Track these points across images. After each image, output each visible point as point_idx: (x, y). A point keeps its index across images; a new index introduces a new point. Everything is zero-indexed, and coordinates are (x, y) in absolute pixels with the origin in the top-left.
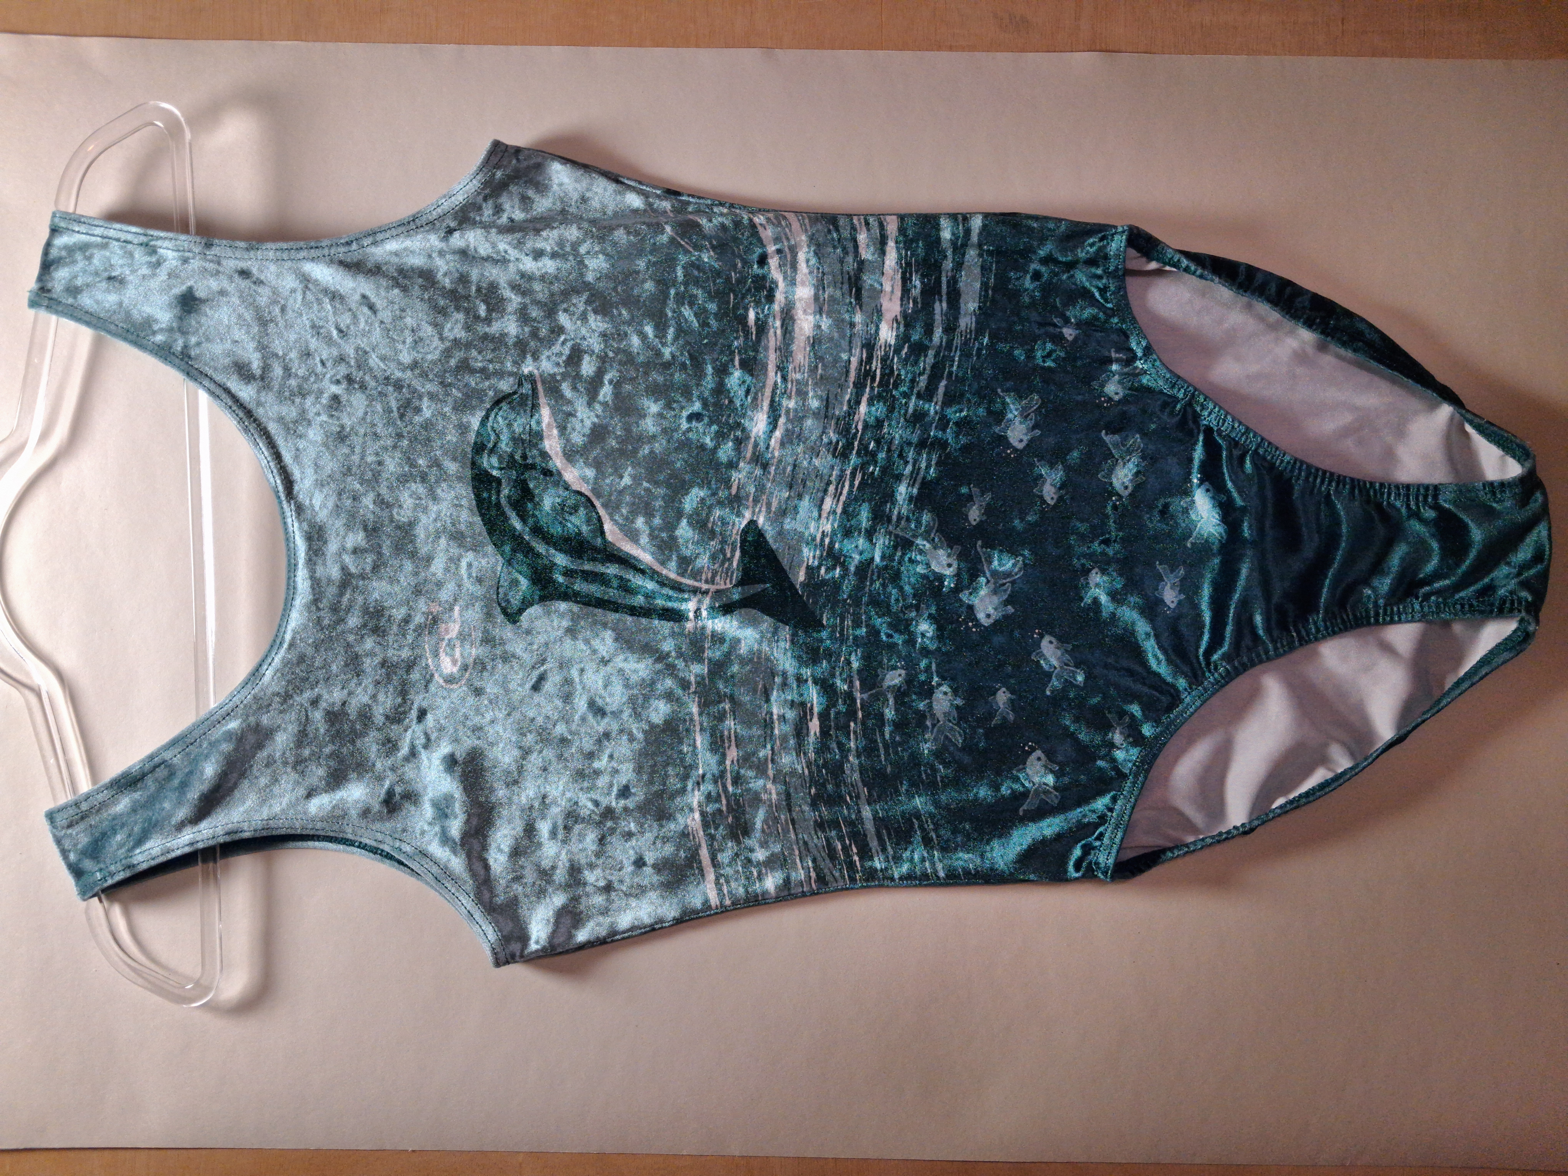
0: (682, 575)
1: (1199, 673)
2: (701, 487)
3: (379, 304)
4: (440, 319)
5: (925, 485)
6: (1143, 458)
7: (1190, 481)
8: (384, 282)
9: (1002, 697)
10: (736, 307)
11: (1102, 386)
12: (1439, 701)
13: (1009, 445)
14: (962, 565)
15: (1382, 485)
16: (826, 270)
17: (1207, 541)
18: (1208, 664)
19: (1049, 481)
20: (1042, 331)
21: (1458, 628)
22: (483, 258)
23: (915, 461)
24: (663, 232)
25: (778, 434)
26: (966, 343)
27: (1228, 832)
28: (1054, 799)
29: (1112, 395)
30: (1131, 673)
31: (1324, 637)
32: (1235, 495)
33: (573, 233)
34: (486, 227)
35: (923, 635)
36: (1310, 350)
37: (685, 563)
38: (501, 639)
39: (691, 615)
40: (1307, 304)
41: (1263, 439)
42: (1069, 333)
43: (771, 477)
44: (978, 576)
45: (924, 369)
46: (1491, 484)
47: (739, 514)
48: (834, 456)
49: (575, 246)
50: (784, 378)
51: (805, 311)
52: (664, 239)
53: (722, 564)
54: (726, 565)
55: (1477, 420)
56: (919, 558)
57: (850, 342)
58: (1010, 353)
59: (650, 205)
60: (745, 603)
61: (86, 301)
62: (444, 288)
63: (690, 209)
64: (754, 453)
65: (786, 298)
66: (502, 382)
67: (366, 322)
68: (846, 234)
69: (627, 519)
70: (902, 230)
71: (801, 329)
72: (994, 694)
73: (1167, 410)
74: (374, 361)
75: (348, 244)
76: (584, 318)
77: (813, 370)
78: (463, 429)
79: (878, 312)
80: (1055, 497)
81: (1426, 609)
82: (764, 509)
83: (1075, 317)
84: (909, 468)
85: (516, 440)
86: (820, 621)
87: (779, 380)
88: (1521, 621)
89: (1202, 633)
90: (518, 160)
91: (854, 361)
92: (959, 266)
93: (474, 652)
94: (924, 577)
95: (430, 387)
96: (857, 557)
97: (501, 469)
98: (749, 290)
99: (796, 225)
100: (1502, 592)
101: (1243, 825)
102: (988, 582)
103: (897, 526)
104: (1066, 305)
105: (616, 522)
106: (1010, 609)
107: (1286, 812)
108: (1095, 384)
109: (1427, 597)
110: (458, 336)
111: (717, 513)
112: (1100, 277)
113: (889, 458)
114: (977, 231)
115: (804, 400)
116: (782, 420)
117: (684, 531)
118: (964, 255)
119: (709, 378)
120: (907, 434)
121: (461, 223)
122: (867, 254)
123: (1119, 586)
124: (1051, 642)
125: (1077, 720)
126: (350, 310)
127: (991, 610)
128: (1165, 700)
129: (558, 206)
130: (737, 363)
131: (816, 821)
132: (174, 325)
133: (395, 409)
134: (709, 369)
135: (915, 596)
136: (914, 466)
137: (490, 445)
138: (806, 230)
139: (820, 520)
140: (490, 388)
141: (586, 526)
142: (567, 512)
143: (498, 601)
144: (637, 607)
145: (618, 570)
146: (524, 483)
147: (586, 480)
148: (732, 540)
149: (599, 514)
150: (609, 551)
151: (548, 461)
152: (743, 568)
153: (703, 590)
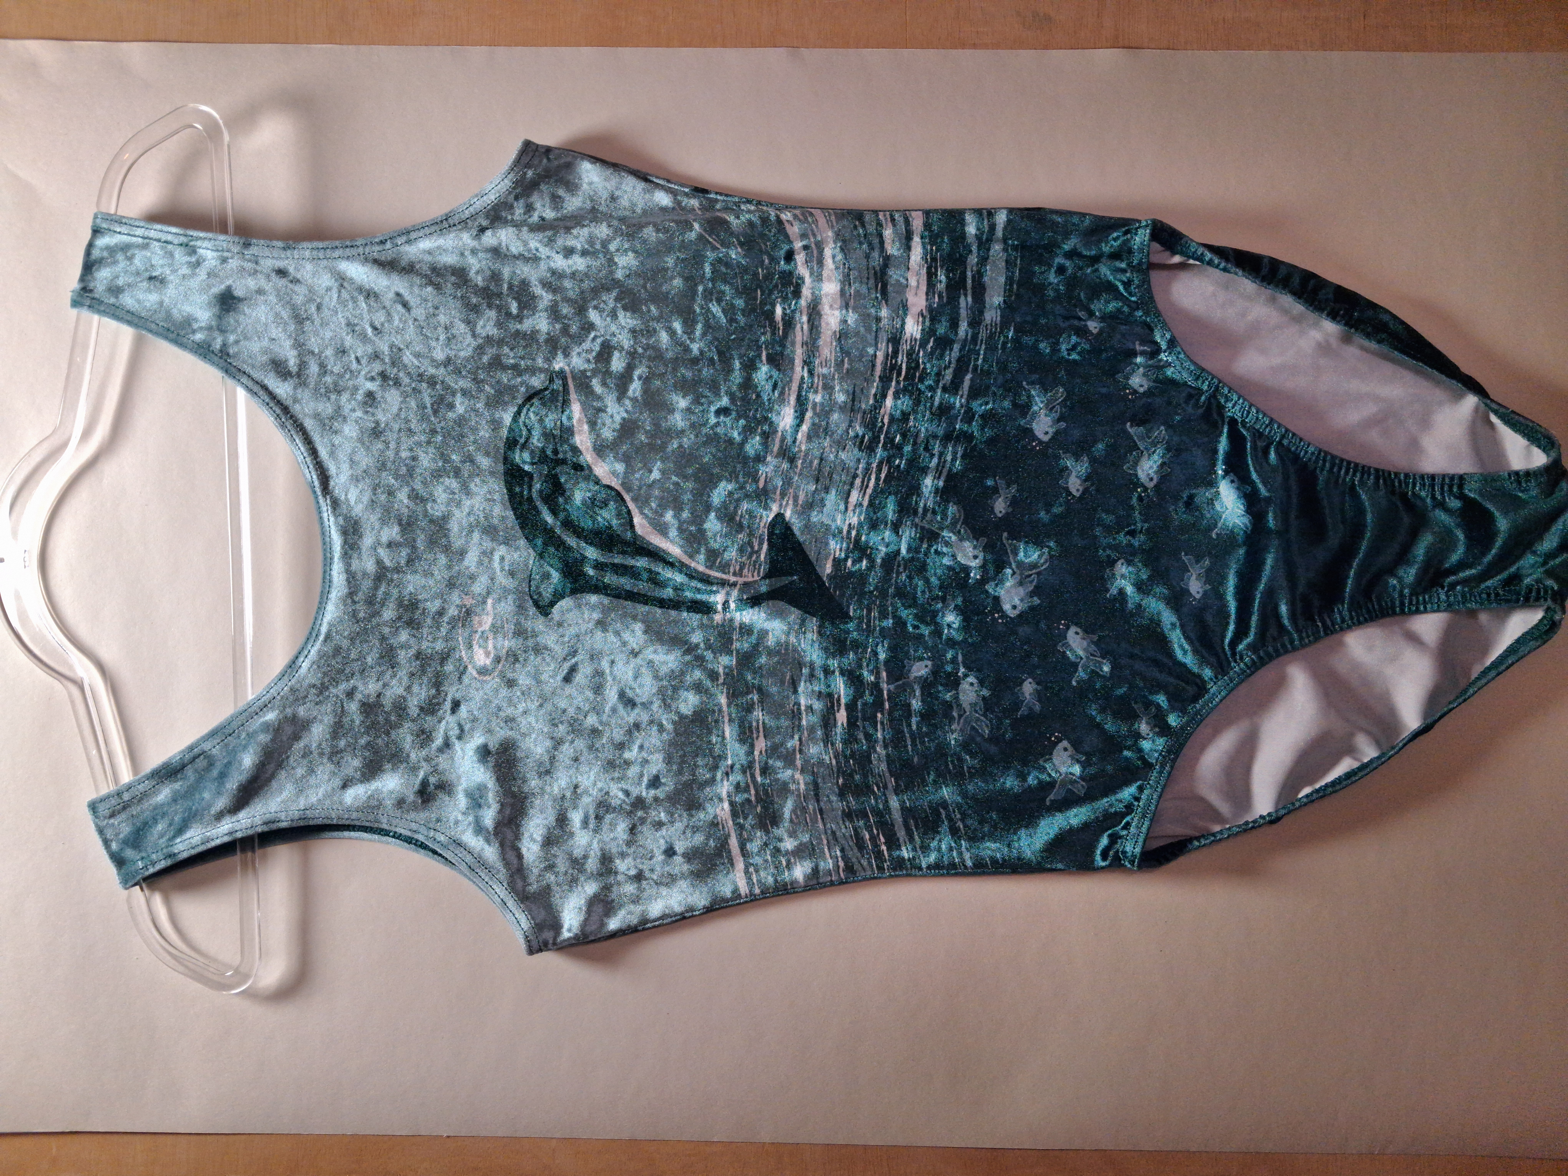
0: (710, 567)
1: (1225, 663)
2: (729, 481)
3: (413, 301)
4: (472, 316)
5: (951, 477)
6: (1168, 449)
7: (1215, 473)
8: (417, 280)
9: (1028, 688)
10: (763, 303)
11: (1127, 378)
12: (1465, 691)
13: (1034, 438)
14: (989, 557)
15: (1407, 475)
16: (852, 266)
17: (1232, 532)
18: (1234, 654)
19: (1074, 474)
20: (1067, 324)
21: (1484, 617)
22: (514, 256)
23: (941, 454)
24: (691, 229)
25: (805, 428)
26: (991, 336)
27: (1254, 822)
28: (1080, 789)
29: (1136, 387)
30: (1156, 663)
31: (1349, 627)
32: (1260, 486)
33: (603, 231)
34: (517, 225)
35: (949, 626)
36: (1334, 342)
37: (713, 556)
38: (533, 631)
39: (719, 607)
40: (1331, 296)
41: (1287, 430)
42: (1093, 326)
43: (798, 471)
44: (1003, 568)
45: (950, 363)
46: (1517, 473)
47: (767, 508)
48: (860, 449)
49: (605, 244)
50: (811, 373)
51: (831, 306)
52: (693, 236)
53: (750, 557)
54: (754, 558)
55: (1502, 410)
56: (945, 550)
57: (876, 337)
58: (1035, 347)
59: (679, 203)
60: (773, 595)
61: (128, 300)
62: (477, 285)
63: (718, 206)
64: (781, 447)
65: (813, 293)
66: (534, 378)
67: (400, 319)
68: (871, 229)
69: (656, 512)
70: (927, 226)
71: (828, 324)
72: (1021, 684)
73: (1192, 402)
74: (408, 358)
75: (382, 242)
76: (614, 315)
77: (839, 364)
78: (496, 424)
79: (905, 307)
80: (1081, 489)
81: (1452, 599)
82: (791, 502)
83: (1100, 310)
84: (935, 461)
85: (547, 435)
86: (847, 613)
87: (806, 375)
88: (1548, 610)
89: (1228, 624)
90: (549, 159)
91: (880, 355)
92: (983, 260)
93: (506, 643)
94: (950, 568)
95: (463, 383)
96: (883, 549)
97: (533, 464)
98: (776, 286)
99: (822, 221)
100: (1527, 581)
101: (1269, 814)
102: (1014, 573)
103: (923, 518)
104: (1091, 299)
105: (646, 516)
106: (1036, 601)
107: (1313, 801)
108: (1119, 377)
109: (1452, 586)
110: (490, 333)
111: (745, 506)
112: (1124, 271)
113: (914, 451)
114: (1002, 226)
115: (831, 395)
116: (809, 414)
117: (713, 524)
118: (989, 250)
119: (737, 373)
120: (933, 428)
121: (492, 222)
122: (892, 249)
123: (1145, 577)
124: (1077, 633)
125: (1102, 710)
126: (384, 307)
127: (1017, 601)
128: (1191, 690)
129: (588, 205)
130: (764, 358)
131: (844, 811)
132: (213, 323)
133: (429, 405)
134: (737, 364)
135: (941, 587)
136: (940, 458)
137: (522, 441)
138: (832, 227)
139: (847, 513)
140: (521, 384)
141: (617, 520)
142: (598, 507)
143: (530, 594)
144: (666, 599)
145: (647, 563)
146: (555, 478)
147: (616, 474)
148: (759, 533)
149: (629, 508)
150: (638, 545)
151: (579, 456)
152: (770, 560)
153: (731, 582)
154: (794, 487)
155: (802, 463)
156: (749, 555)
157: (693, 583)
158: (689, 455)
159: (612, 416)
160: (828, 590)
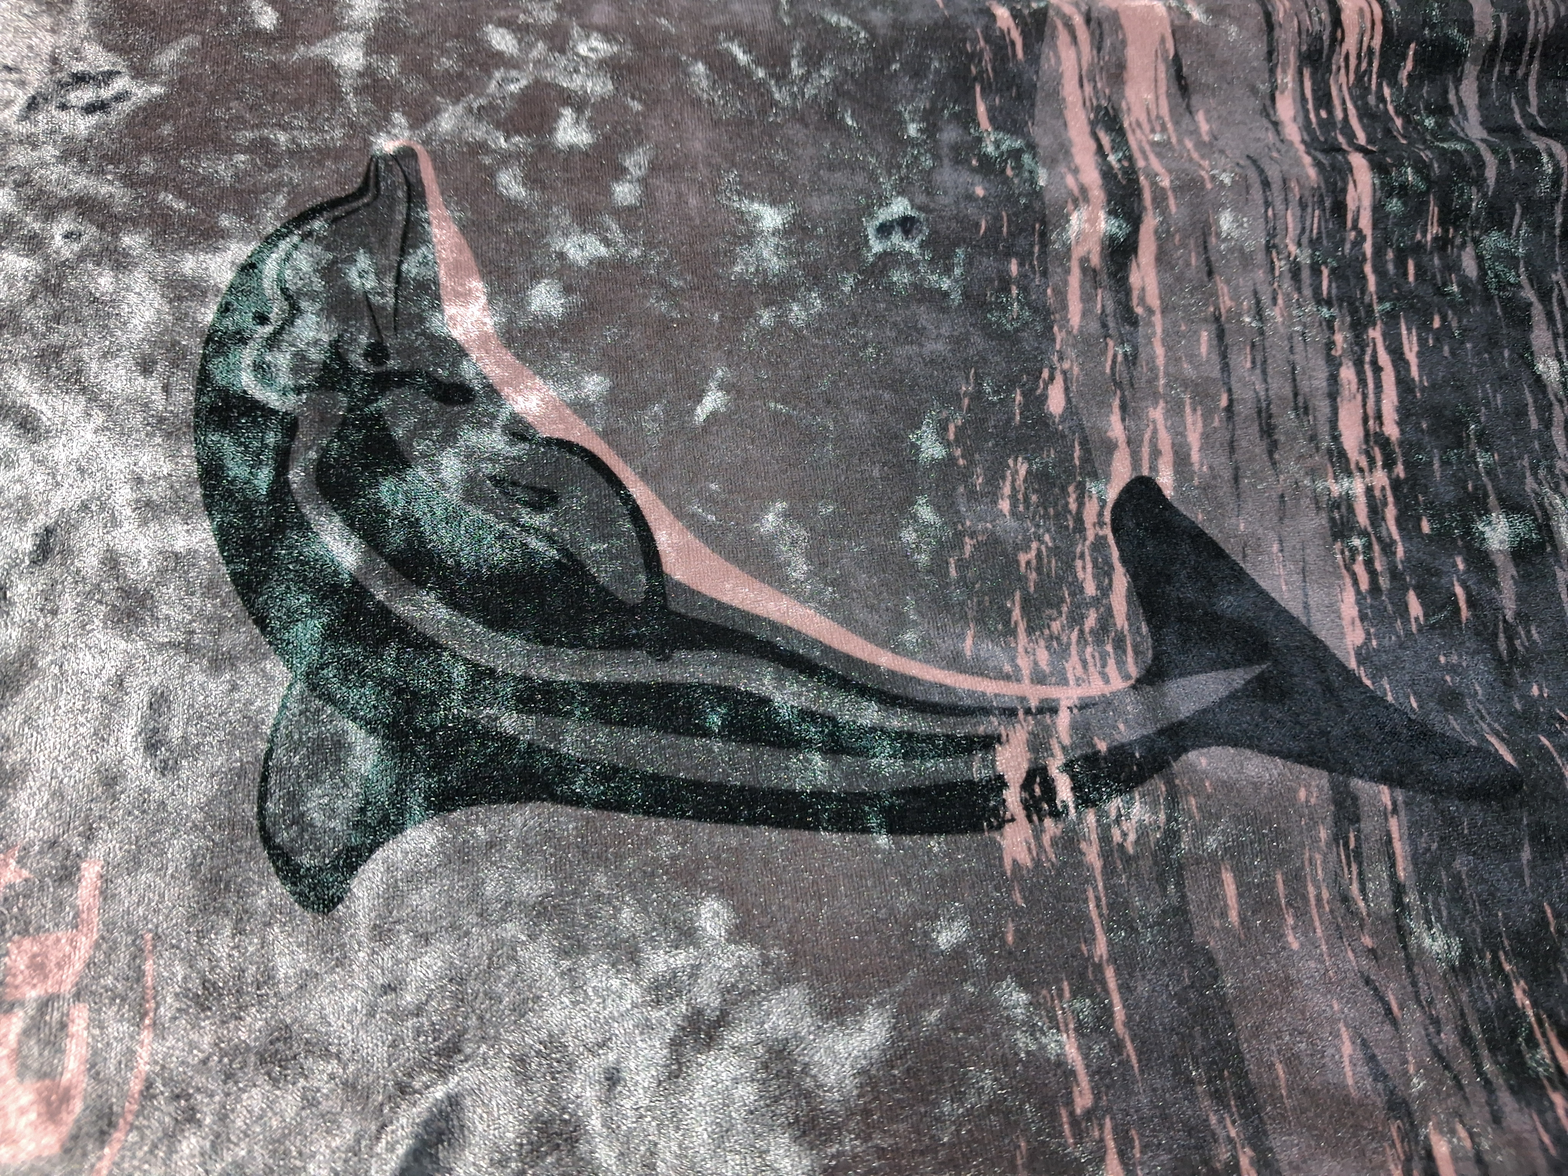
38: (268, 979)
39: (1012, 798)
53: (1076, 619)
66: (316, 172)
85: (352, 309)
93: (147, 1047)
97: (299, 389)
105: (696, 523)
137: (267, 328)
139: (1347, 460)
140: (278, 186)
141: (594, 541)
142: (526, 504)
143: (262, 827)
144: (802, 793)
145: (717, 669)
146: (372, 426)
147: (582, 408)
148: (1088, 543)
149: (634, 501)
150: (679, 614)
151: (455, 364)
152: (1149, 622)
153: (1033, 704)
154: (1162, 404)
155: (1163, 340)
156: (1071, 612)
157: (898, 721)
158: (814, 346)
159: (562, 256)
160: (1383, 700)
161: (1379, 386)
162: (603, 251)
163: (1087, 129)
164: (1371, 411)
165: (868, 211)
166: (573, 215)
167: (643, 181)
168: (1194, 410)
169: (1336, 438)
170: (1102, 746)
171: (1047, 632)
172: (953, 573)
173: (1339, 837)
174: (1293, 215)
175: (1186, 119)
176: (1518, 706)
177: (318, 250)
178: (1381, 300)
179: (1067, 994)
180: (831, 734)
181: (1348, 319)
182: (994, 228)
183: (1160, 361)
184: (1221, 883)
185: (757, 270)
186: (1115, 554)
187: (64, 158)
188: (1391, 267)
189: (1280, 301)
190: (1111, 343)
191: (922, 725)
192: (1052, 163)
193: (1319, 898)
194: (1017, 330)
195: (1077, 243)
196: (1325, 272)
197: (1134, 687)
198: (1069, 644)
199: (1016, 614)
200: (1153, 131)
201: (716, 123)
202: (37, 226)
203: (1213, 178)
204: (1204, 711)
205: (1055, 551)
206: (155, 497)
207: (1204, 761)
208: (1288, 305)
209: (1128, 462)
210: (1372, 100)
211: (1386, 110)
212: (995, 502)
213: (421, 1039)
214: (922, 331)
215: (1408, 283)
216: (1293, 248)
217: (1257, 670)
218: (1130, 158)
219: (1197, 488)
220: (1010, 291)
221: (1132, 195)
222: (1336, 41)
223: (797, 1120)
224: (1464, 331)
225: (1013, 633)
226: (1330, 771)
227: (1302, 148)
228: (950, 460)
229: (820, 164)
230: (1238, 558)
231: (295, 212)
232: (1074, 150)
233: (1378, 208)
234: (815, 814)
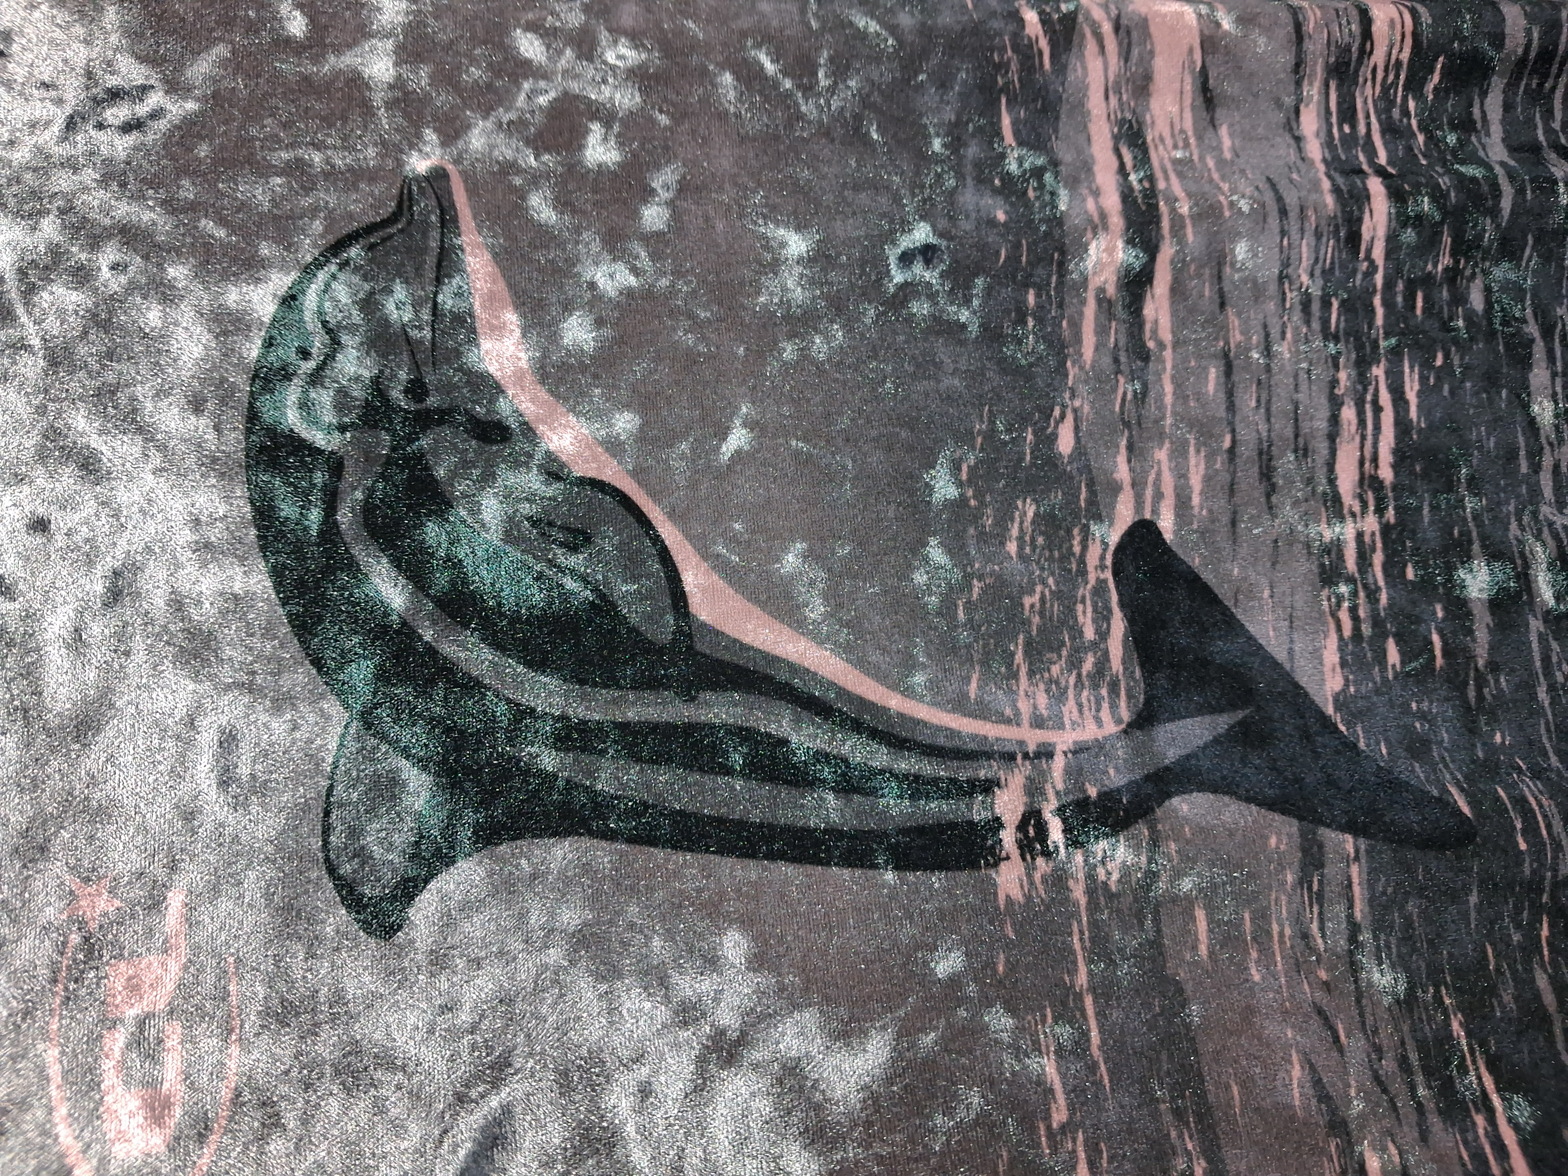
39: (1011, 837)
53: (1075, 664)
97: (341, 429)
105: (720, 565)
137: (309, 363)
139: (1341, 504)
140: (314, 211)
141: (625, 581)
142: (562, 545)
143: (327, 859)
144: (815, 830)
145: (739, 710)
146: (415, 466)
147: (613, 446)
148: (1089, 586)
149: (663, 542)
150: (704, 656)
151: (492, 401)
152: (1142, 666)
153: (1031, 748)
154: (1167, 445)
155: (1173, 377)
156: (1070, 656)
157: (906, 764)
158: (836, 380)
159: (592, 285)
160: (1355, 746)
161: (1377, 427)
162: (632, 281)
163: (1110, 144)
164: (1368, 455)
165: (890, 238)
166: (602, 240)
167: (670, 204)
168: (1198, 451)
169: (1332, 481)
170: (1093, 792)
171: (1046, 675)
172: (961, 615)
173: (1304, 881)
174: (1308, 244)
175: (1210, 133)
176: (1480, 754)
177: (356, 279)
178: (1387, 335)
179: (1049, 1020)
180: (844, 774)
181: (1353, 356)
182: (1014, 258)
183: (1169, 399)
184: (1194, 919)
185: (781, 301)
186: (1114, 598)
187: (104, 181)
188: (1399, 299)
189: (1289, 335)
190: (1122, 380)
191: (927, 768)
192: (1073, 183)
193: (1281, 934)
194: (1031, 365)
195: (1095, 273)
196: (1335, 304)
197: (1125, 732)
198: (1067, 688)
199: (1019, 657)
200: (1175, 147)
201: (743, 139)
202: (83, 256)
203: (1232, 204)
204: (1188, 757)
205: (1058, 595)
206: (213, 539)
207: (1185, 807)
208: (1296, 341)
209: (1131, 505)
210: (1396, 113)
211: (1410, 125)
212: (1002, 544)
213: (476, 1054)
214: (939, 366)
215: (1416, 316)
216: (1305, 279)
217: (1240, 715)
218: (1151, 178)
219: (1196, 532)
220: (1026, 323)
221: (1150, 223)
222: (1365, 53)
223: (807, 1130)
224: (1466, 368)
225: (1015, 676)
226: (1301, 818)
227: (1322, 168)
228: (962, 501)
229: (845, 183)
230: (1229, 603)
231: (331, 239)
232: (1096, 168)
233: (1392, 239)
234: (828, 849)
